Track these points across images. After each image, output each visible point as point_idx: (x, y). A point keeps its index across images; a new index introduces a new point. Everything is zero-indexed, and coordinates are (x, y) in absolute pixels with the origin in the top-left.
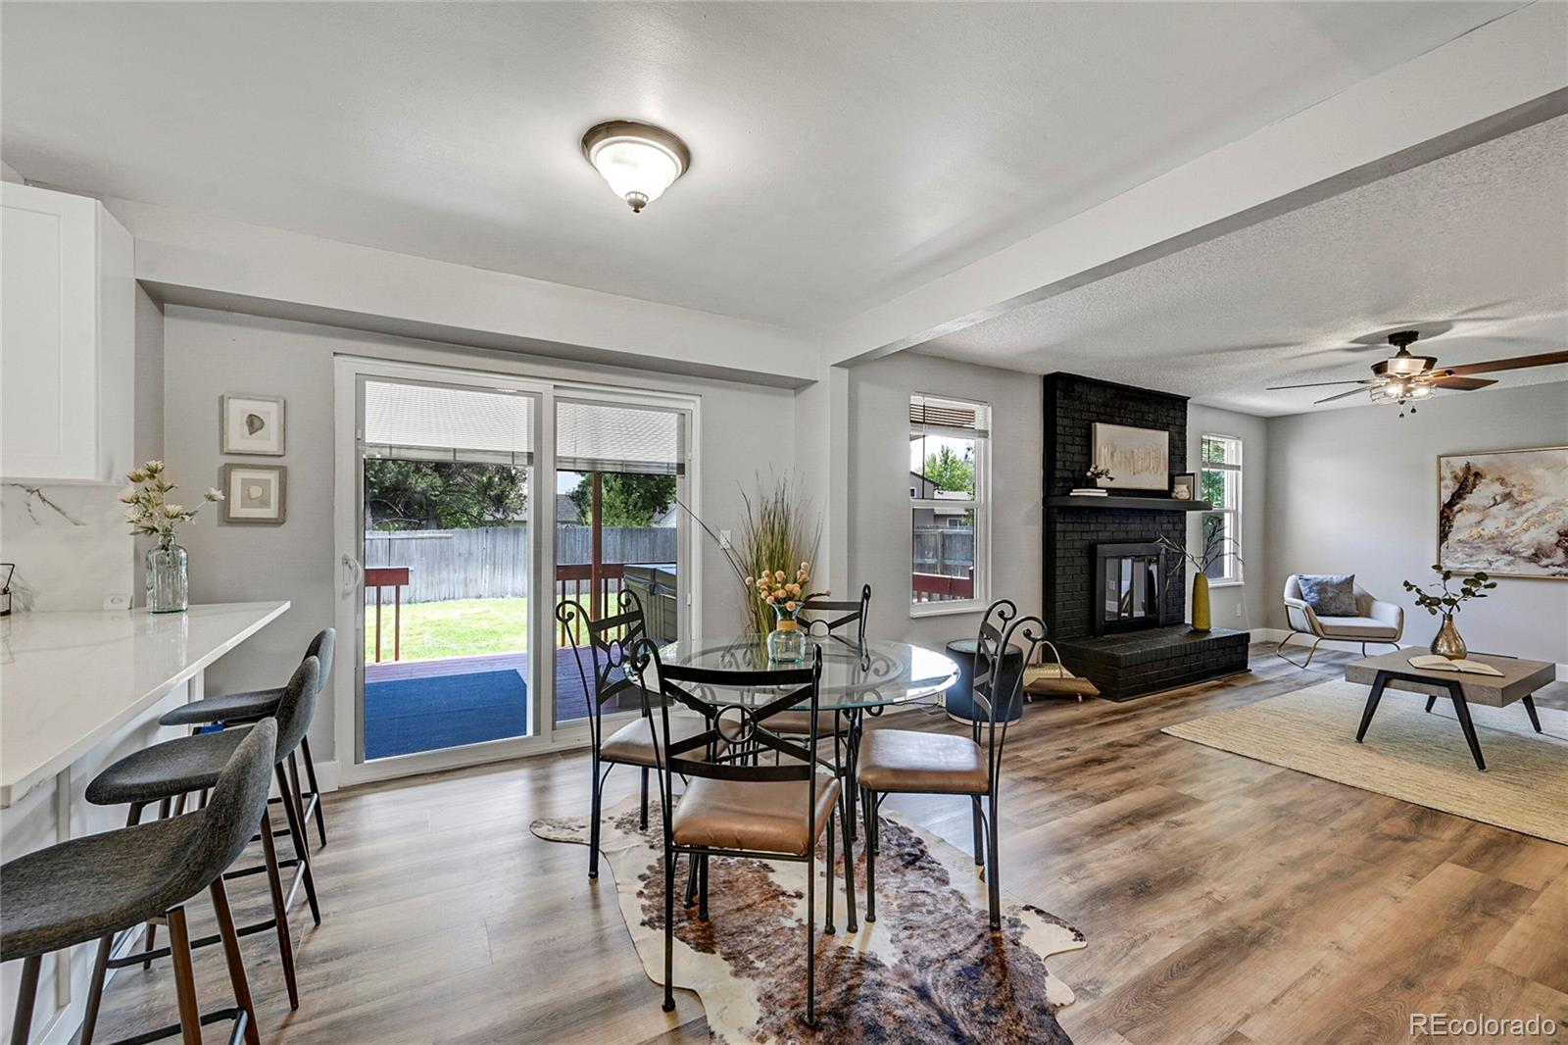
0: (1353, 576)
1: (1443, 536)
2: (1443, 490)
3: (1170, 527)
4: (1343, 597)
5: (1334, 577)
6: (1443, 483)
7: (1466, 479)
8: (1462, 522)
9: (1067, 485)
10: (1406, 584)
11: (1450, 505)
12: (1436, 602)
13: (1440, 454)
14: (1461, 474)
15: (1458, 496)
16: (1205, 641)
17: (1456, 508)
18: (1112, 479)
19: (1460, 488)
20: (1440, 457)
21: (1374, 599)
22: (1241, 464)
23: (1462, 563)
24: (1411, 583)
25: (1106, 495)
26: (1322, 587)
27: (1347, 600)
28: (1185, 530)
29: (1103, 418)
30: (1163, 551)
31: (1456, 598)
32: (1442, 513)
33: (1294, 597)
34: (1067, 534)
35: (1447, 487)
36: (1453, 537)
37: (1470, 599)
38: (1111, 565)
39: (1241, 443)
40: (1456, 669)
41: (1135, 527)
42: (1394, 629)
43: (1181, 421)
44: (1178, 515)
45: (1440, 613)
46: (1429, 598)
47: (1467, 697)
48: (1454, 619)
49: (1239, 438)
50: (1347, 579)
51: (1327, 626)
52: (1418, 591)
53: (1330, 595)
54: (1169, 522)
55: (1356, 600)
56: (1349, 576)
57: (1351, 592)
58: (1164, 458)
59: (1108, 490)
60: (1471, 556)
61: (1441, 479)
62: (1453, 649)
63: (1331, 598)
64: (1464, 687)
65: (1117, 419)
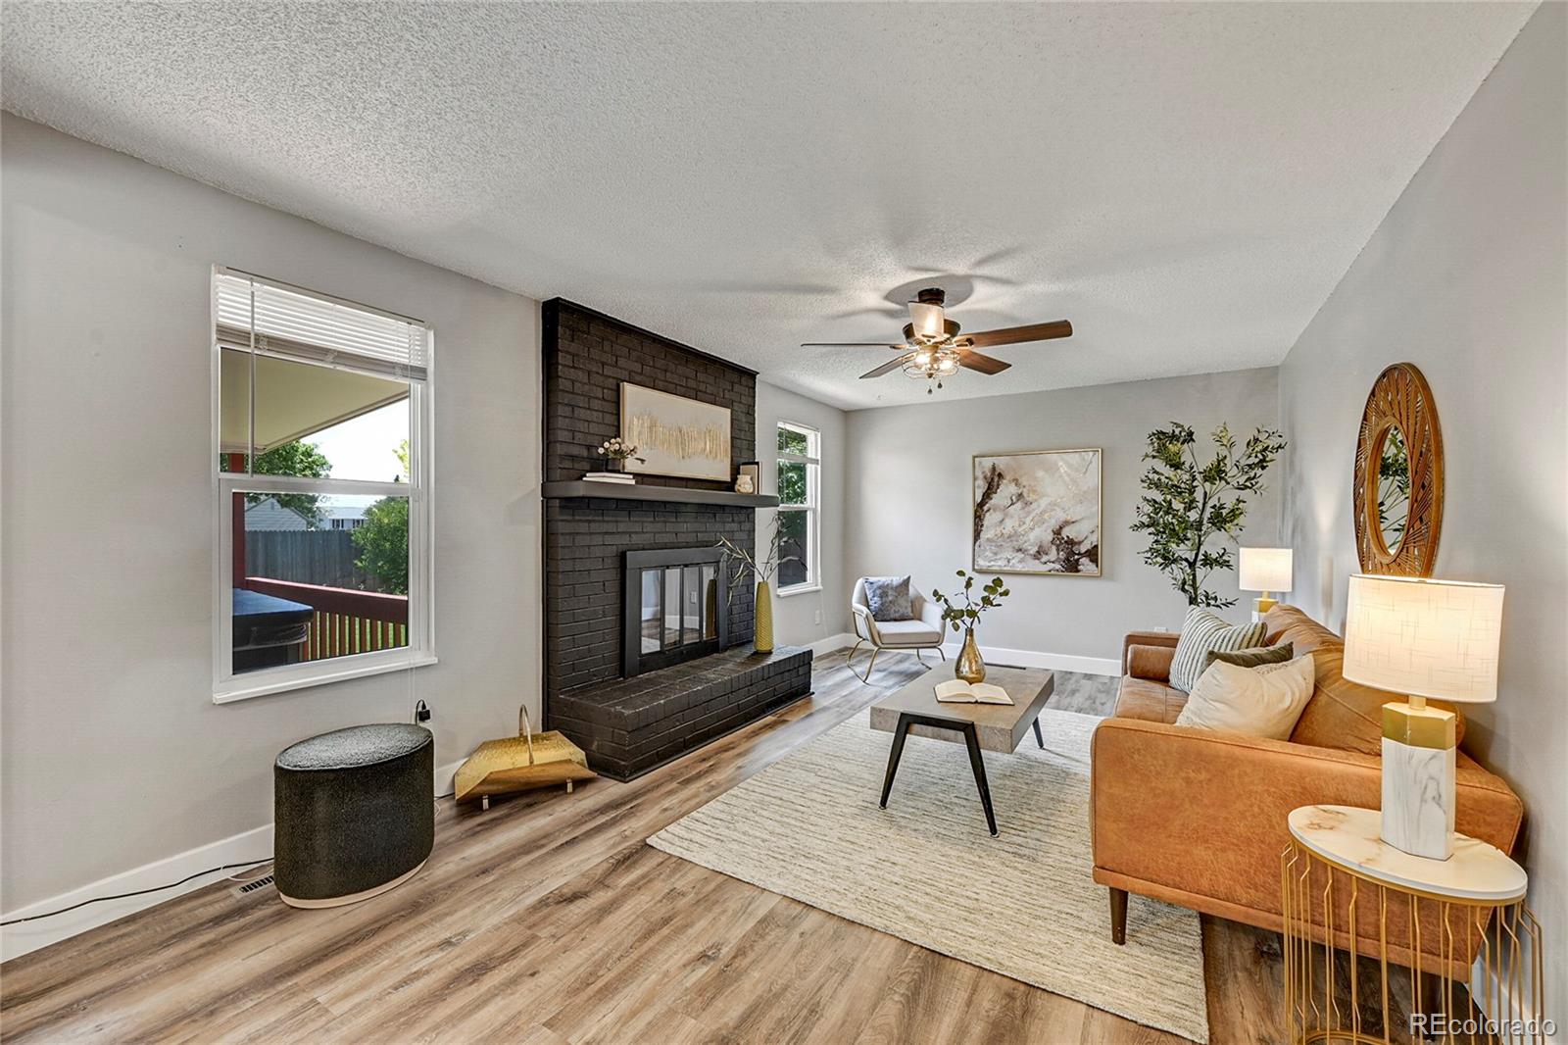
0: (909, 578)
1: (977, 535)
2: (976, 490)
3: (735, 526)
4: (902, 601)
5: (894, 579)
6: (977, 483)
7: (992, 479)
8: (989, 519)
9: (576, 466)
10: (935, 593)
11: (981, 505)
12: (959, 614)
13: (975, 454)
14: (989, 474)
15: (987, 496)
16: (763, 668)
17: (985, 508)
18: (642, 461)
19: (989, 488)
20: (974, 457)
21: (925, 601)
22: (819, 458)
23: (990, 562)
24: (940, 593)
25: (633, 482)
26: (883, 591)
27: (904, 604)
28: (754, 531)
29: (638, 378)
30: (725, 557)
31: (977, 609)
32: (976, 511)
33: (860, 603)
34: (578, 538)
35: (979, 487)
36: (984, 536)
37: (990, 608)
38: (648, 579)
39: (819, 435)
40: (974, 701)
41: (687, 527)
42: (938, 633)
43: (750, 399)
44: (745, 511)
45: (963, 628)
46: (953, 611)
47: (981, 744)
48: (975, 633)
49: (817, 430)
50: (904, 581)
51: (884, 635)
52: (946, 601)
53: (890, 598)
54: (733, 521)
55: (912, 602)
56: (906, 577)
57: (907, 594)
58: (726, 442)
59: (636, 475)
60: (996, 554)
61: (975, 479)
62: (974, 669)
63: (891, 602)
64: (979, 732)
65: (661, 384)
